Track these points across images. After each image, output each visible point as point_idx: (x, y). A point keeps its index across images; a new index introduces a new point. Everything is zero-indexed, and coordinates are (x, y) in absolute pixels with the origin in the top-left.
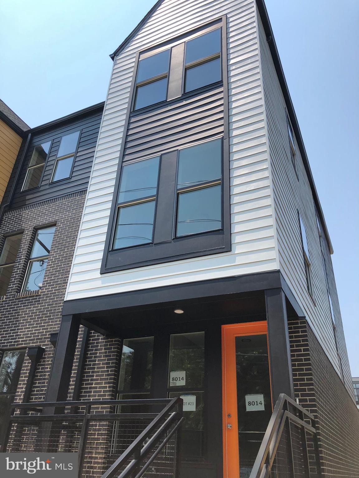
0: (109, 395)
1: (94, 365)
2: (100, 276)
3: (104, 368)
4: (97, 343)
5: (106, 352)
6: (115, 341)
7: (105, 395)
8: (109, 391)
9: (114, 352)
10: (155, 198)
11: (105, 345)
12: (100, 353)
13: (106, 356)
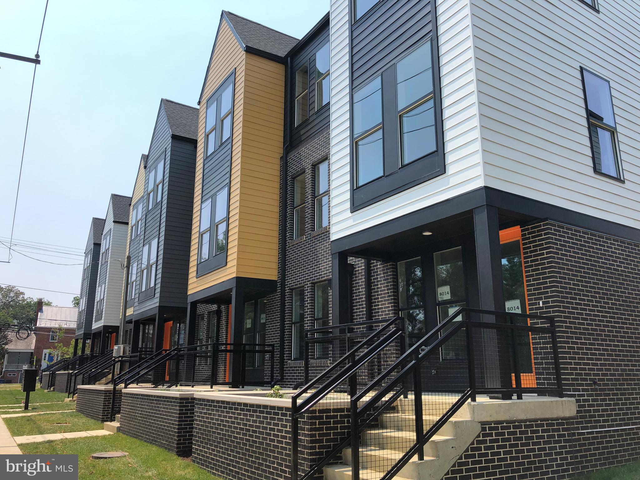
0: (392, 313)
1: (378, 288)
2: (350, 215)
3: (384, 290)
4: (377, 269)
5: (384, 276)
6: (390, 265)
7: (389, 314)
8: (392, 310)
9: (390, 275)
10: (381, 125)
11: (383, 270)
12: (380, 278)
13: (385, 280)
